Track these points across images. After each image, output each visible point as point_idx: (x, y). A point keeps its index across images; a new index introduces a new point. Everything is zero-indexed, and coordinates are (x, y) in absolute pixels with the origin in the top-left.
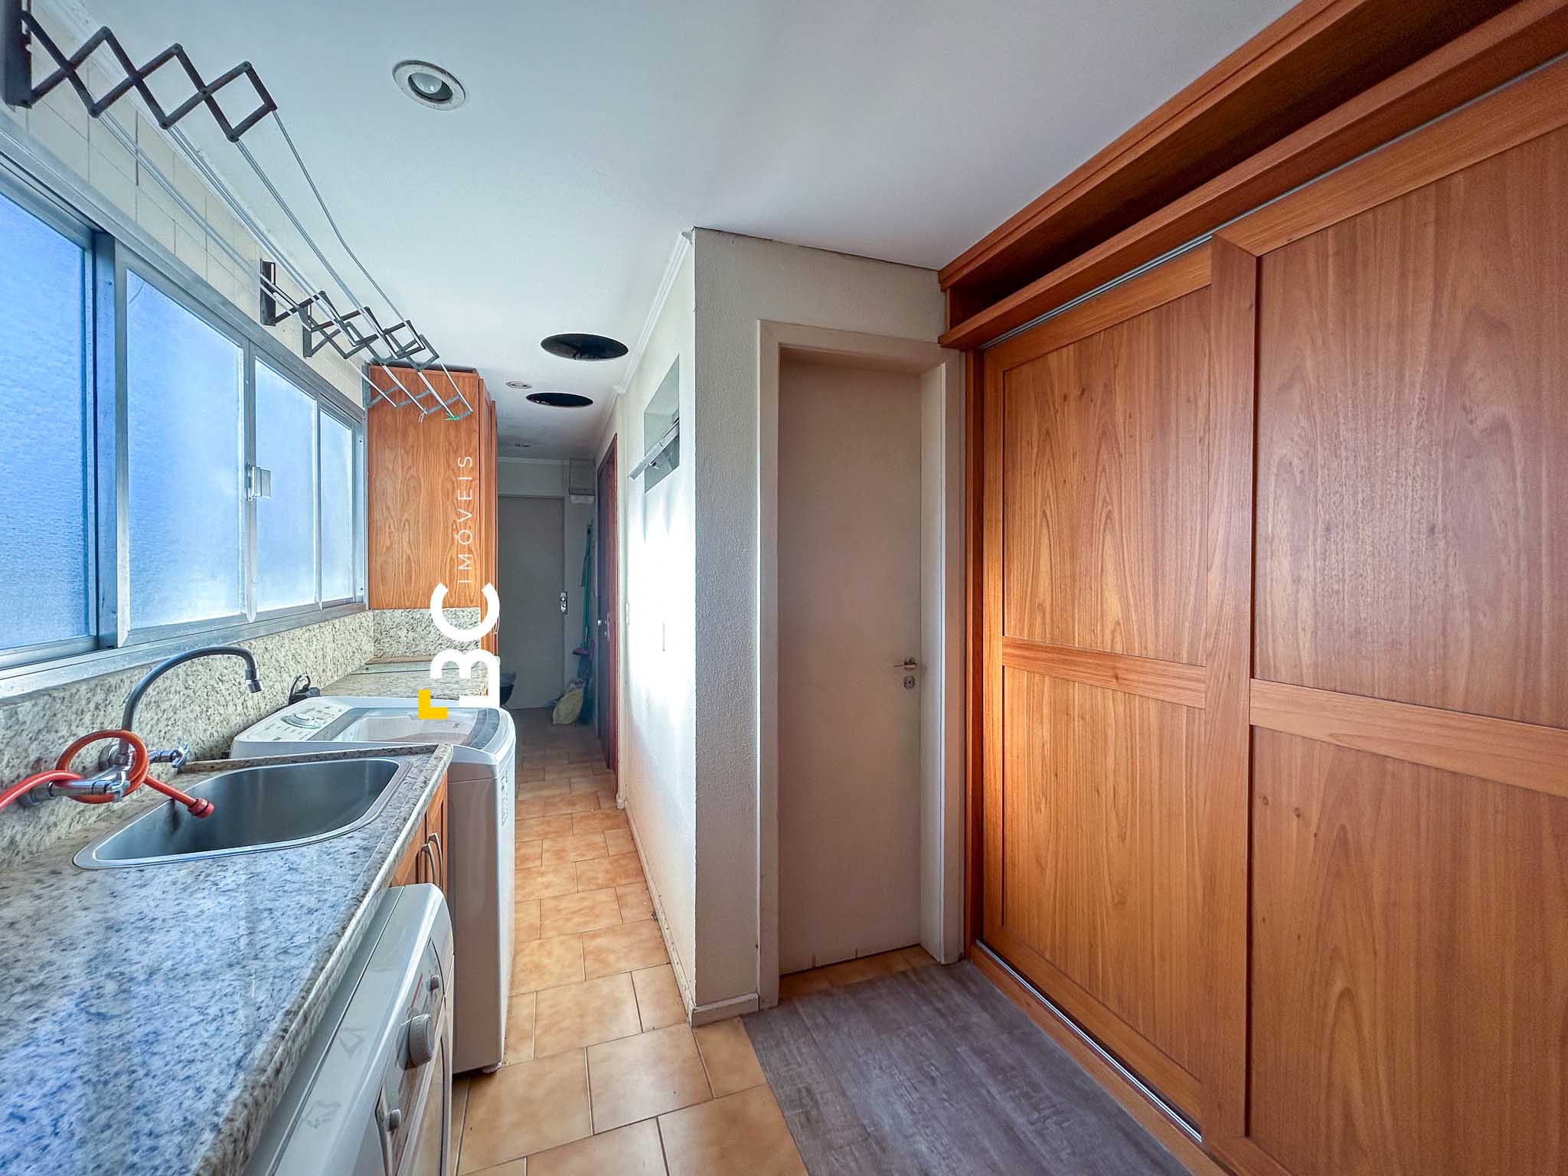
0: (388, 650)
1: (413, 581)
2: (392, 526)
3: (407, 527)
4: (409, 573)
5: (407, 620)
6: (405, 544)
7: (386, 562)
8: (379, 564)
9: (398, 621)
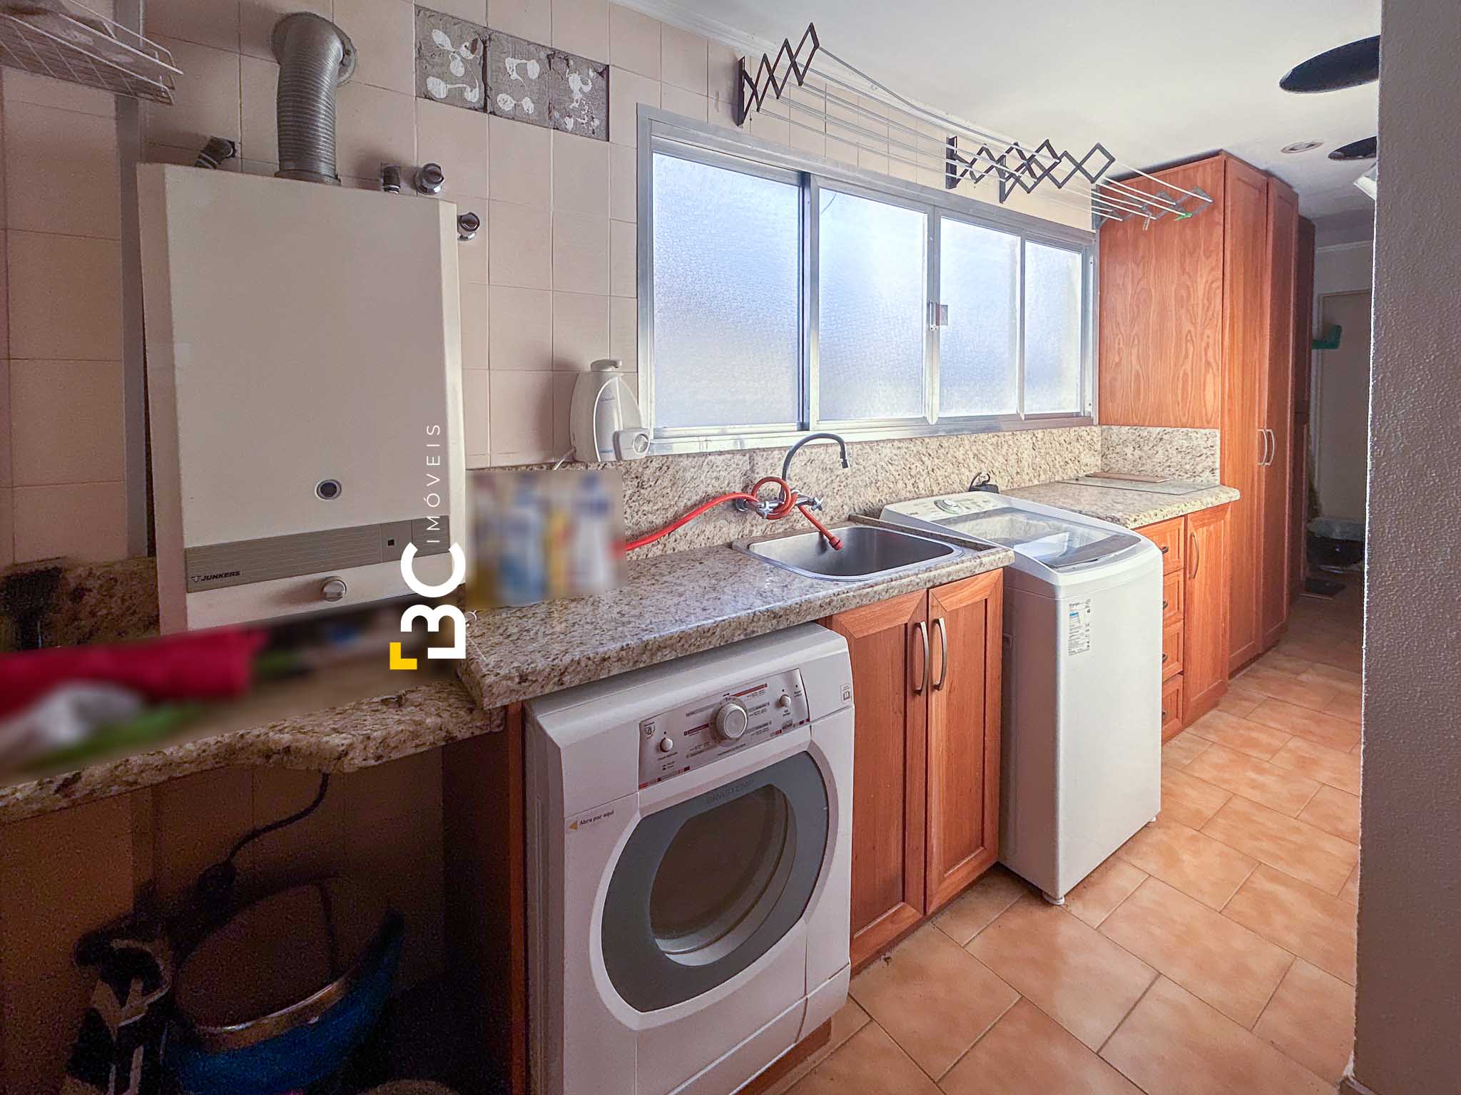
0: (1114, 466)
1: (1142, 397)
2: (1121, 342)
3: (1136, 342)
4: (1138, 390)
5: (1134, 437)
6: (1134, 361)
7: (1115, 379)
8: (1108, 379)
9: (1125, 438)
